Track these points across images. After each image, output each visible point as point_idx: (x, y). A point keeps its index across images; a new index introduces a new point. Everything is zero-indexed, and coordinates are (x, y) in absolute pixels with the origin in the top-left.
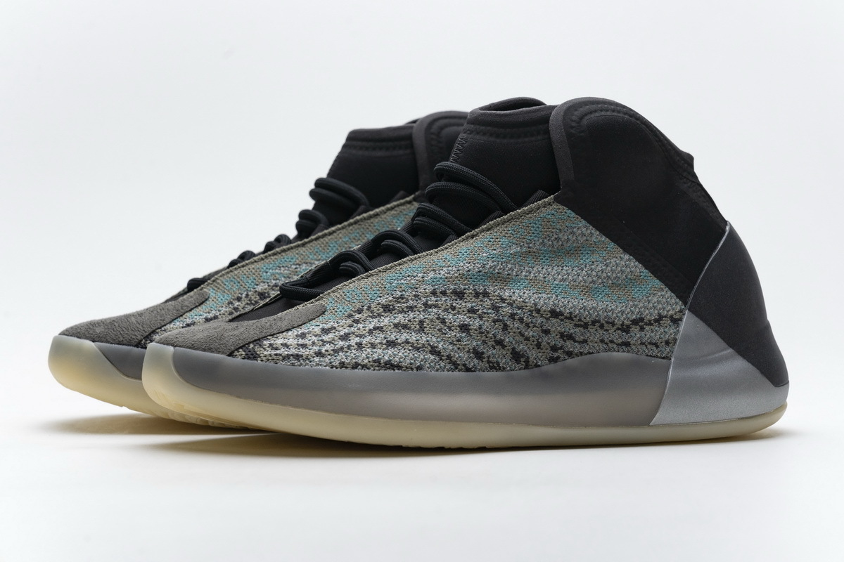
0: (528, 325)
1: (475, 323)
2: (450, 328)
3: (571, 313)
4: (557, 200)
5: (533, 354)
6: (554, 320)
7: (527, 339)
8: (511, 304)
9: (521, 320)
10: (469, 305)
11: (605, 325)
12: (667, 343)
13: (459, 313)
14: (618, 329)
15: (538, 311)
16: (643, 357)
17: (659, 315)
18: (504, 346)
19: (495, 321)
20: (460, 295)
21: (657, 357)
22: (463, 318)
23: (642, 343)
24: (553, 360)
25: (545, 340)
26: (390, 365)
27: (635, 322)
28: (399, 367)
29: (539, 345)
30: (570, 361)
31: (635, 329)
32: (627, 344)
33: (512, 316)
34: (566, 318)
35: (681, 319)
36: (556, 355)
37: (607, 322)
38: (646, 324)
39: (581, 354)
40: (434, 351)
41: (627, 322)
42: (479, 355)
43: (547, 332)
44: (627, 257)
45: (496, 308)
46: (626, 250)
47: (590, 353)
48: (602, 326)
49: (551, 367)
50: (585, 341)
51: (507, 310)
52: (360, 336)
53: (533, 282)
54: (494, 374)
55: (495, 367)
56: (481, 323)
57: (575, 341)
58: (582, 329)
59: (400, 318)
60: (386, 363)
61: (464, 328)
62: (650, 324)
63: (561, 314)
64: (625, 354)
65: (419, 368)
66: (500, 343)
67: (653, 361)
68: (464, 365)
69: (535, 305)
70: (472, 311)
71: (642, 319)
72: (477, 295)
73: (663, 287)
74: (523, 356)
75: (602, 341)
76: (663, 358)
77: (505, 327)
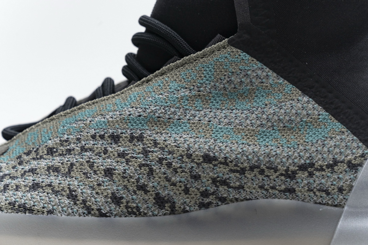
0: (175, 171)
1: (120, 168)
2: (95, 172)
3: (226, 158)
4: (230, 43)
5: (180, 200)
6: (206, 165)
7: (174, 184)
8: (162, 149)
9: (169, 165)
10: (122, 149)
11: (266, 170)
12: (341, 190)
13: (109, 157)
14: (282, 175)
15: (189, 156)
16: (311, 205)
17: (335, 160)
18: (146, 192)
19: (141, 165)
20: (115, 138)
21: (328, 204)
22: (109, 163)
23: (310, 190)
24: (204, 206)
25: (195, 186)
26: (24, 209)
27: (303, 168)
28: (31, 211)
29: (186, 191)
30: (223, 207)
31: (302, 175)
32: (291, 191)
33: (160, 161)
34: (221, 163)
35: (361, 165)
36: (207, 200)
37: (268, 168)
38: (317, 170)
39: (237, 200)
40: (72, 196)
41: (292, 168)
42: (116, 200)
43: (196, 177)
44: (306, 99)
45: (145, 152)
46: (305, 92)
47: (247, 200)
48: (262, 172)
49: (202, 213)
50: (241, 187)
51: (157, 154)
53: (195, 126)
54: (132, 219)
55: (134, 212)
56: (127, 167)
57: (229, 187)
58: (238, 175)
59: (56, 161)
60: (19, 206)
61: (109, 172)
62: (321, 169)
63: (215, 158)
65: (50, 212)
66: (143, 188)
67: (322, 208)
68: (99, 210)
69: (188, 149)
70: (122, 155)
71: (312, 165)
72: (132, 138)
73: (344, 130)
74: (168, 201)
75: (261, 187)
76: (336, 206)
77: (151, 172)
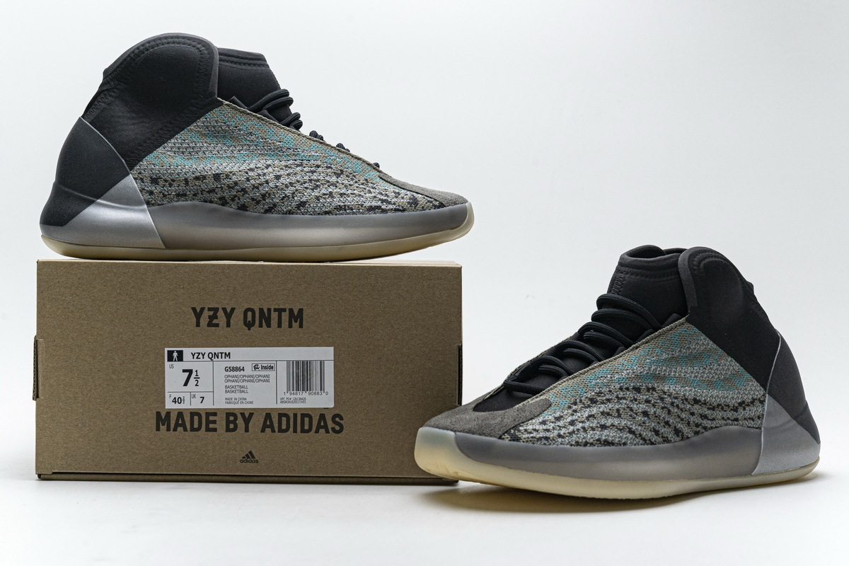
0: (681, 410)
1: (652, 411)
2: (636, 414)
3: (705, 400)
4: (687, 320)
5: (686, 430)
6: (696, 406)
7: (682, 420)
8: (670, 396)
9: (678, 406)
10: (645, 397)
11: (725, 407)
12: (759, 418)
13: (639, 403)
14: (732, 410)
15: (686, 399)
16: (746, 429)
17: (753, 398)
18: (669, 426)
19: (663, 408)
20: (637, 390)
21: (753, 427)
22: (643, 407)
23: (745, 419)
24: (697, 433)
25: (692, 419)
26: (607, 443)
27: (740, 404)
28: (612, 444)
29: (689, 424)
30: (707, 434)
31: (741, 410)
32: (736, 420)
33: (672, 404)
34: (703, 404)
35: (764, 401)
36: (698, 429)
37: (726, 405)
38: (747, 405)
39: (712, 428)
40: (631, 431)
41: (736, 405)
42: (657, 433)
43: (693, 414)
44: (730, 359)
45: (662, 399)
46: (729, 354)
47: (716, 427)
48: (722, 408)
49: (696, 439)
50: (714, 419)
51: (668, 400)
52: (583, 422)
53: (679, 380)
54: (666, 445)
55: (666, 440)
56: (655, 410)
57: (708, 420)
58: (711, 410)
59: (603, 408)
60: (605, 441)
61: (645, 414)
62: (748, 405)
63: (699, 401)
64: (737, 427)
65: (625, 444)
66: (667, 423)
67: (752, 430)
68: (650, 440)
69: (684, 395)
70: (647, 401)
71: (743, 402)
72: (648, 390)
73: (752, 379)
74: (680, 431)
75: (723, 418)
76: (757, 428)
77: (669, 412)
